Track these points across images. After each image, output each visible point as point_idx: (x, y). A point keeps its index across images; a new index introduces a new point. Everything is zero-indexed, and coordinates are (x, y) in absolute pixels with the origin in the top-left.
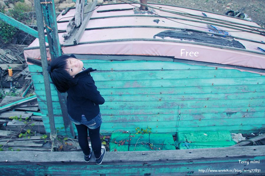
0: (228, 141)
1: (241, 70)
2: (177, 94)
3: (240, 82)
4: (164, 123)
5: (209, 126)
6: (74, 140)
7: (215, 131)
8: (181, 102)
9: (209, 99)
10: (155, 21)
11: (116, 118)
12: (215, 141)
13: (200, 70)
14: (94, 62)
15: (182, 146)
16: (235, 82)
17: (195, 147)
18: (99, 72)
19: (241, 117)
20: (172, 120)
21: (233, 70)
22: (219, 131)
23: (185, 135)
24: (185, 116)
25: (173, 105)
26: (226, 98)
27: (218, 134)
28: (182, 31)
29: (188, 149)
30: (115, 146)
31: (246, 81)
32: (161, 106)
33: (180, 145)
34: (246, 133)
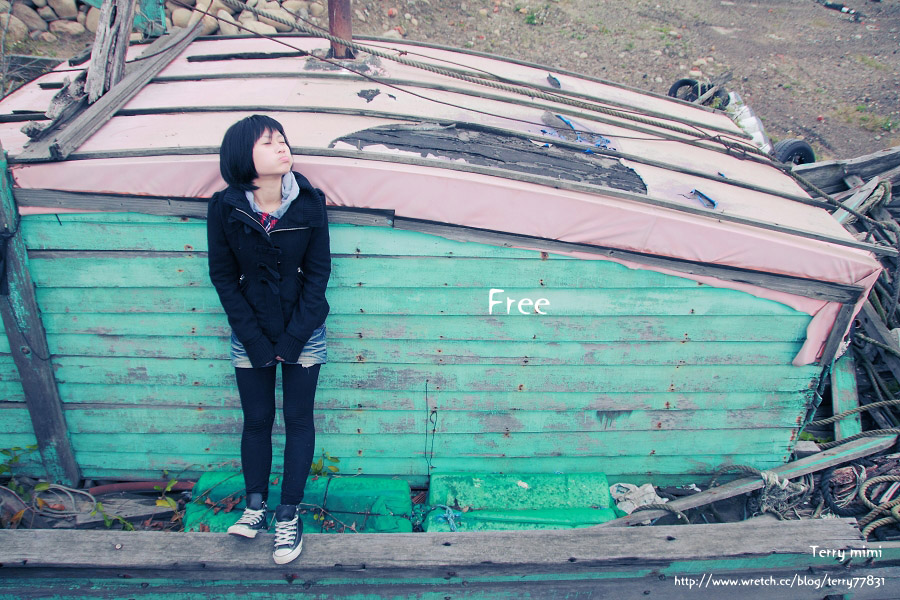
0: (597, 507)
1: (631, 265)
2: (418, 341)
3: (630, 304)
4: (385, 442)
5: (540, 456)
6: (71, 492)
7: (557, 475)
8: (434, 370)
9: (530, 362)
10: (363, 94)
11: (215, 418)
12: (552, 509)
13: (489, 261)
14: (125, 219)
15: (436, 520)
16: (615, 304)
17: (480, 524)
18: (145, 256)
19: (649, 427)
20: (408, 431)
21: (603, 264)
22: (571, 474)
23: (455, 483)
24: (452, 418)
25: (406, 378)
26: (590, 361)
27: (566, 485)
28: (442, 128)
29: (452, 531)
30: (205, 515)
31: (651, 303)
32: (365, 379)
33: (430, 518)
34: (671, 482)
